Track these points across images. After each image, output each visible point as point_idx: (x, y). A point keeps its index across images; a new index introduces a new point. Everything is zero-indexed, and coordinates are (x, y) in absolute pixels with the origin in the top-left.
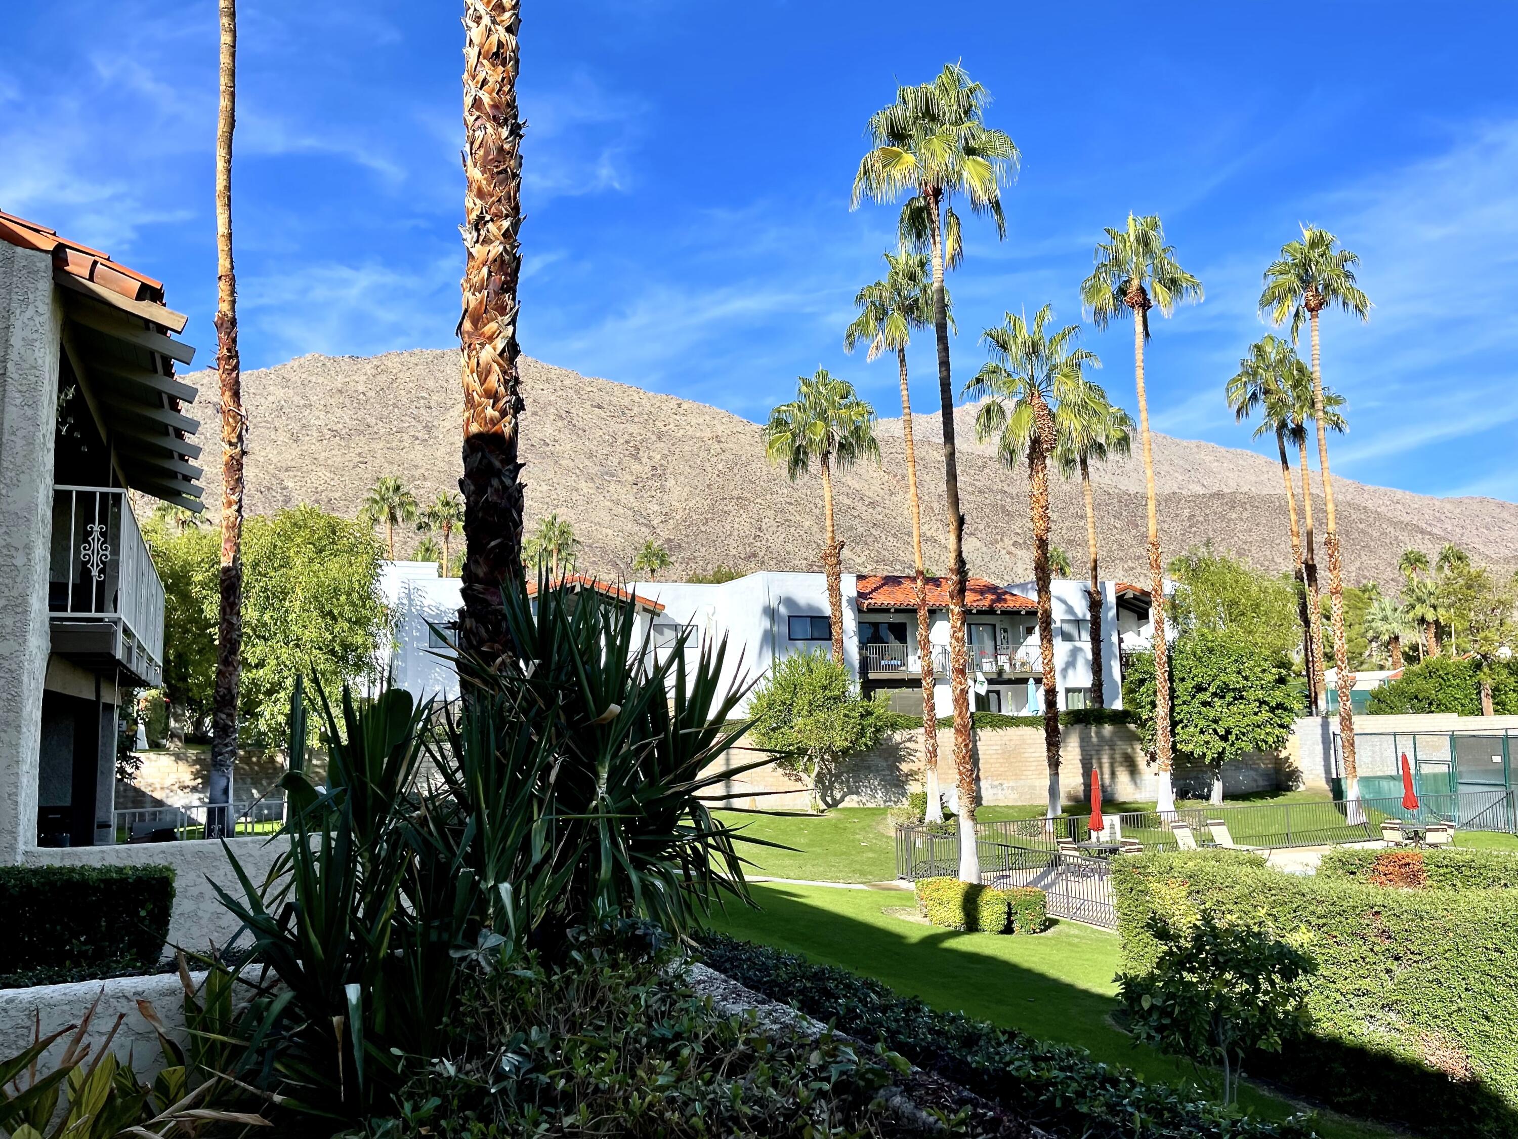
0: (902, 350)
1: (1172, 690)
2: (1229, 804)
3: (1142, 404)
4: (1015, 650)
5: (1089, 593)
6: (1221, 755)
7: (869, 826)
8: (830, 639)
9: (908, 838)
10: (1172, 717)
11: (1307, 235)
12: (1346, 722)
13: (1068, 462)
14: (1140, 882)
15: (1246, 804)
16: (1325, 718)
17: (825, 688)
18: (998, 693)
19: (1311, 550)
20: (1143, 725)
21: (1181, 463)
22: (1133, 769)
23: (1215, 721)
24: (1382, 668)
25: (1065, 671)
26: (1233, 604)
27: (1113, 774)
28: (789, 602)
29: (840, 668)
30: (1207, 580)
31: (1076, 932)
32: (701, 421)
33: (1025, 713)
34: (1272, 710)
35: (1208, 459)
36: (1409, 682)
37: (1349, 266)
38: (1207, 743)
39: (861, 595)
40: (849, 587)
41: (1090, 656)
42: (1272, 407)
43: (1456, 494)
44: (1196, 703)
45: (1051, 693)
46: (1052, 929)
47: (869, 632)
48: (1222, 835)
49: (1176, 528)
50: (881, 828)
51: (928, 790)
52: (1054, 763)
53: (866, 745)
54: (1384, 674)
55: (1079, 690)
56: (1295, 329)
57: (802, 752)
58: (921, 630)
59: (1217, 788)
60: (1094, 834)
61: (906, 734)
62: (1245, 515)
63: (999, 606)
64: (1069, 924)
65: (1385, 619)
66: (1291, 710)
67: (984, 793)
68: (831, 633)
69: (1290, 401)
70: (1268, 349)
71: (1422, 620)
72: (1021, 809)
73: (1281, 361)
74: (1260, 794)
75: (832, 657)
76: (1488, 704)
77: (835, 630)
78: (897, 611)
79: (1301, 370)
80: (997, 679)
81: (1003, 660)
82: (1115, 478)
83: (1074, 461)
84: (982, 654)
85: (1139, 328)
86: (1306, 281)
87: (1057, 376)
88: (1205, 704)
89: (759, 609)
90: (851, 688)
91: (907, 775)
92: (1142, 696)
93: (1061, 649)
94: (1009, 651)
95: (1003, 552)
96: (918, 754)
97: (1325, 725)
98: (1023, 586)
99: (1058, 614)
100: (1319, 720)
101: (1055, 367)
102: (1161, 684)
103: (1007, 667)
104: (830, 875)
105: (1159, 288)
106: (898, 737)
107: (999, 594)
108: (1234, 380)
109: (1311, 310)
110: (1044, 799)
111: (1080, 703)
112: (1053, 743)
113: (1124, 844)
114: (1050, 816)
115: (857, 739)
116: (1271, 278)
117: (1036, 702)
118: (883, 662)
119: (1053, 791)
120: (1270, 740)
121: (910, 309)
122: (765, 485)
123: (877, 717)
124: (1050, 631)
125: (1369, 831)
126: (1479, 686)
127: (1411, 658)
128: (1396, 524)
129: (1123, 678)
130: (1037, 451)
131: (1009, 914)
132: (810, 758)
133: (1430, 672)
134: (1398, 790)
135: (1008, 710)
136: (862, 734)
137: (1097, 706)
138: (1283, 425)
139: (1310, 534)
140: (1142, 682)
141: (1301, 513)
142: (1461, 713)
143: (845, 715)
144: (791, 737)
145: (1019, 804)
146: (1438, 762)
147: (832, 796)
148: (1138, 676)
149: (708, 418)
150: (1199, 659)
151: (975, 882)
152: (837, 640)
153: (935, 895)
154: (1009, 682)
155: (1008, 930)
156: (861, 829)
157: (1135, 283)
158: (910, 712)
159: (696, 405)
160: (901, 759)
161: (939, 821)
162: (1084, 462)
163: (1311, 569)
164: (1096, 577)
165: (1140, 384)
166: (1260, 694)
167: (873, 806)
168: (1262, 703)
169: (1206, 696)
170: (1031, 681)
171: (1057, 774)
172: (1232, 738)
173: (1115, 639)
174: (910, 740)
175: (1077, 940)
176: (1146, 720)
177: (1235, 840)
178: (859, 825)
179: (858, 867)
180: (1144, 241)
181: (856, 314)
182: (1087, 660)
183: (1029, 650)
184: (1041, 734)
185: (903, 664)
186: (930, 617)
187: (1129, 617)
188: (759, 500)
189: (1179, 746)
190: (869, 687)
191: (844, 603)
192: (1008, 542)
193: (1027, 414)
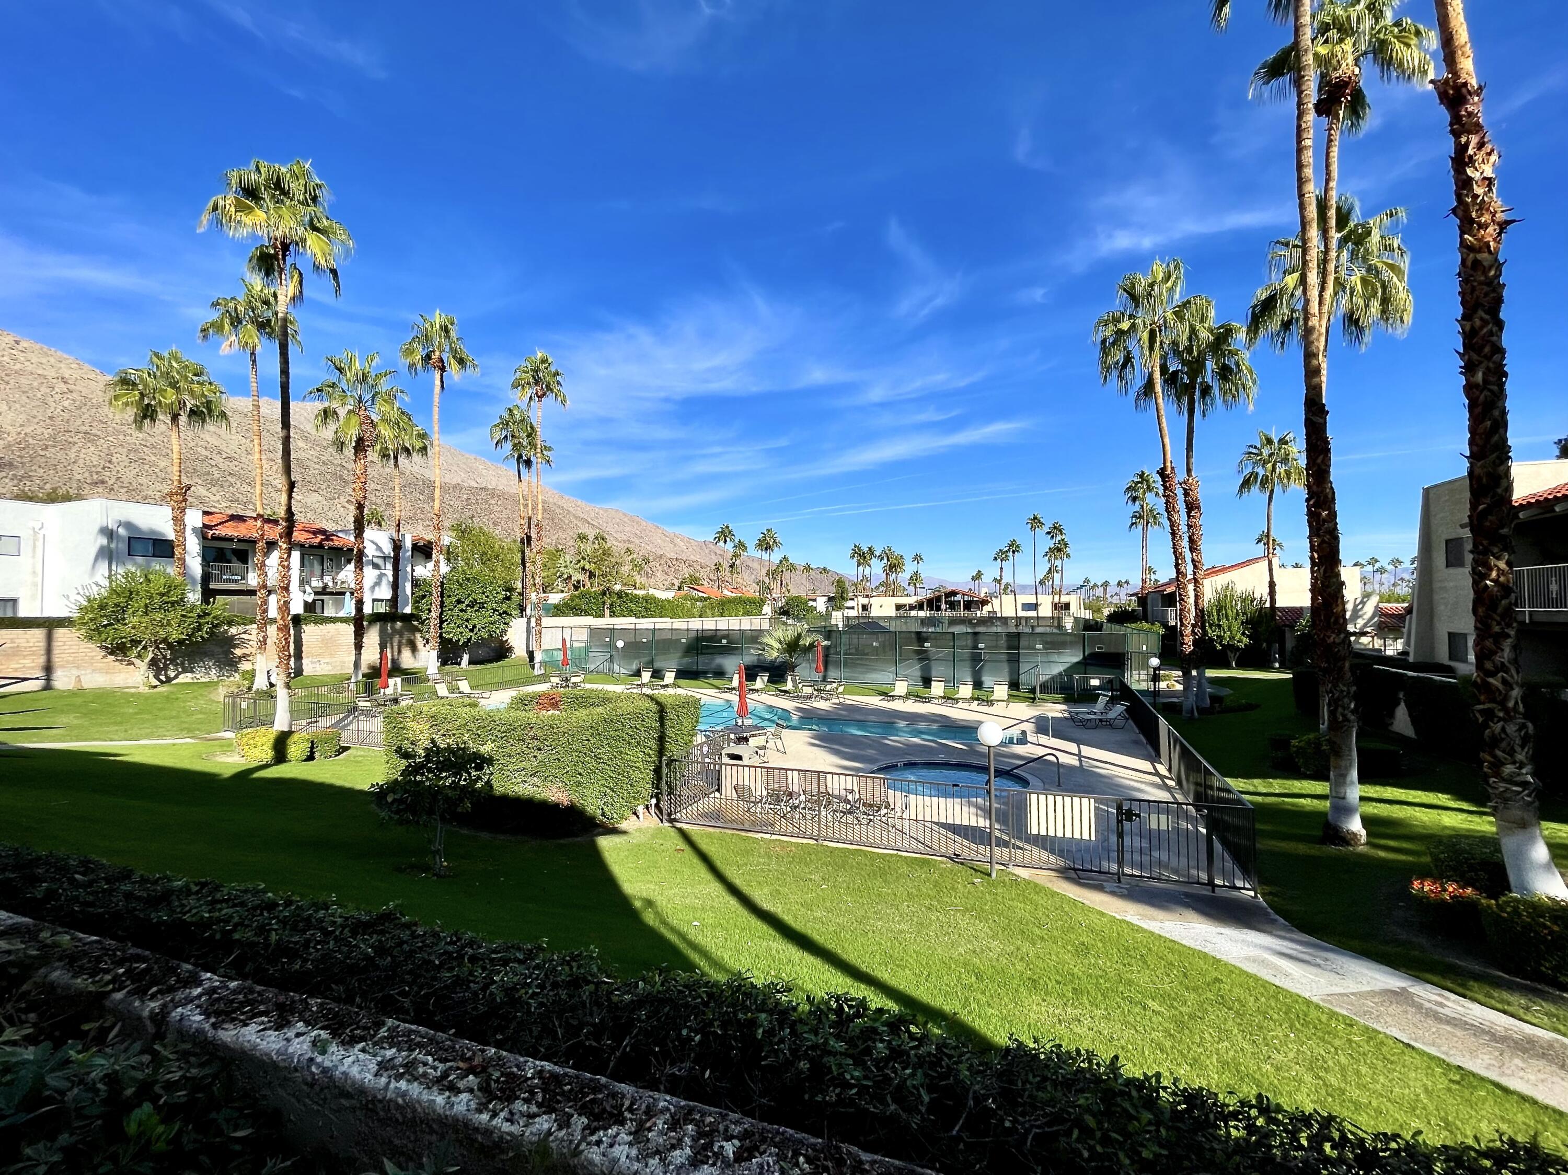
0: (253, 354)
1: (442, 602)
2: (472, 667)
3: (436, 428)
4: (338, 573)
5: (393, 540)
6: (469, 640)
7: (201, 695)
8: (173, 557)
9: (234, 702)
10: (440, 617)
11: (539, 355)
12: (539, 620)
13: (385, 456)
14: (401, 722)
15: (482, 667)
16: (529, 619)
17: (162, 595)
18: (322, 601)
19: (529, 527)
20: (422, 623)
21: (465, 467)
22: (414, 649)
23: (467, 621)
24: (562, 591)
25: (373, 589)
26: (483, 554)
27: (400, 652)
28: (128, 525)
29: (180, 579)
30: (470, 539)
31: (362, 753)
32: (44, 361)
33: (342, 614)
34: (500, 615)
35: (481, 467)
36: (572, 600)
37: (559, 378)
38: (461, 633)
39: (205, 526)
40: (194, 518)
41: (391, 579)
42: (515, 445)
43: (605, 506)
44: (456, 609)
45: (360, 604)
46: (345, 754)
47: (213, 554)
48: (464, 686)
49: (458, 504)
50: (212, 696)
51: (257, 667)
52: (359, 646)
53: (202, 637)
54: (563, 595)
55: (382, 600)
56: (529, 406)
57: (136, 643)
58: (259, 557)
59: (466, 658)
60: (382, 691)
61: (241, 629)
62: (499, 503)
63: (327, 544)
64: (357, 749)
65: (566, 567)
66: (511, 615)
67: (304, 667)
68: (173, 552)
69: (525, 444)
70: (516, 412)
71: (583, 569)
72: (334, 676)
73: (522, 421)
74: (491, 661)
75: (172, 570)
76: (607, 612)
77: (177, 551)
78: (240, 540)
79: (532, 427)
80: (324, 591)
81: (327, 579)
82: (422, 469)
83: (389, 455)
84: (312, 575)
85: (438, 382)
86: (537, 382)
87: (378, 400)
88: (462, 611)
89: (96, 528)
90: (190, 595)
91: (240, 657)
92: (423, 604)
93: (370, 574)
94: (333, 574)
95: (339, 506)
96: (251, 643)
97: (529, 623)
98: (346, 532)
99: (370, 551)
100: (525, 620)
101: (377, 393)
102: (435, 598)
103: (330, 584)
104: (157, 734)
105: (452, 361)
106: (233, 631)
107: (327, 535)
108: (495, 426)
109: (538, 397)
110: (350, 669)
111: (382, 609)
112: (359, 634)
113: (402, 695)
114: (353, 680)
115: (193, 633)
116: (518, 373)
117: (349, 608)
118: (224, 577)
119: (357, 665)
120: (498, 631)
121: (263, 326)
122: (118, 427)
123: (214, 617)
124: (362, 563)
125: (544, 678)
126: (604, 603)
127: (576, 588)
128: (576, 518)
129: (413, 594)
130: (360, 446)
131: (312, 748)
132: (145, 648)
133: (583, 596)
134: (559, 656)
135: (329, 612)
136: (199, 629)
137: (393, 610)
138: (520, 457)
139: (530, 519)
140: (424, 597)
141: (526, 506)
142: (596, 617)
143: (183, 616)
144: (126, 631)
145: (332, 673)
146: (582, 641)
147: (166, 675)
148: (421, 593)
149: (52, 360)
150: (461, 585)
151: (286, 730)
152: (179, 559)
153: (252, 742)
154: (331, 593)
155: (311, 758)
156: (193, 698)
157: (437, 353)
158: (247, 613)
159: (38, 346)
160: (236, 646)
161: (265, 688)
162: (396, 458)
163: (529, 538)
164: (399, 531)
165: (436, 417)
166: (494, 605)
167: (208, 680)
168: (495, 610)
169: (463, 606)
170: (348, 594)
171: (360, 654)
172: (476, 630)
173: (409, 569)
174: (245, 633)
175: (361, 759)
176: (425, 620)
177: (471, 688)
178: (191, 695)
179: (186, 726)
180: (445, 329)
181: (214, 316)
182: (389, 581)
183: (348, 573)
184: (351, 628)
185: (243, 578)
186: (268, 549)
187: (420, 557)
188: (111, 439)
189: (444, 635)
190: (208, 594)
191: (188, 531)
192: (343, 500)
193: (354, 420)
